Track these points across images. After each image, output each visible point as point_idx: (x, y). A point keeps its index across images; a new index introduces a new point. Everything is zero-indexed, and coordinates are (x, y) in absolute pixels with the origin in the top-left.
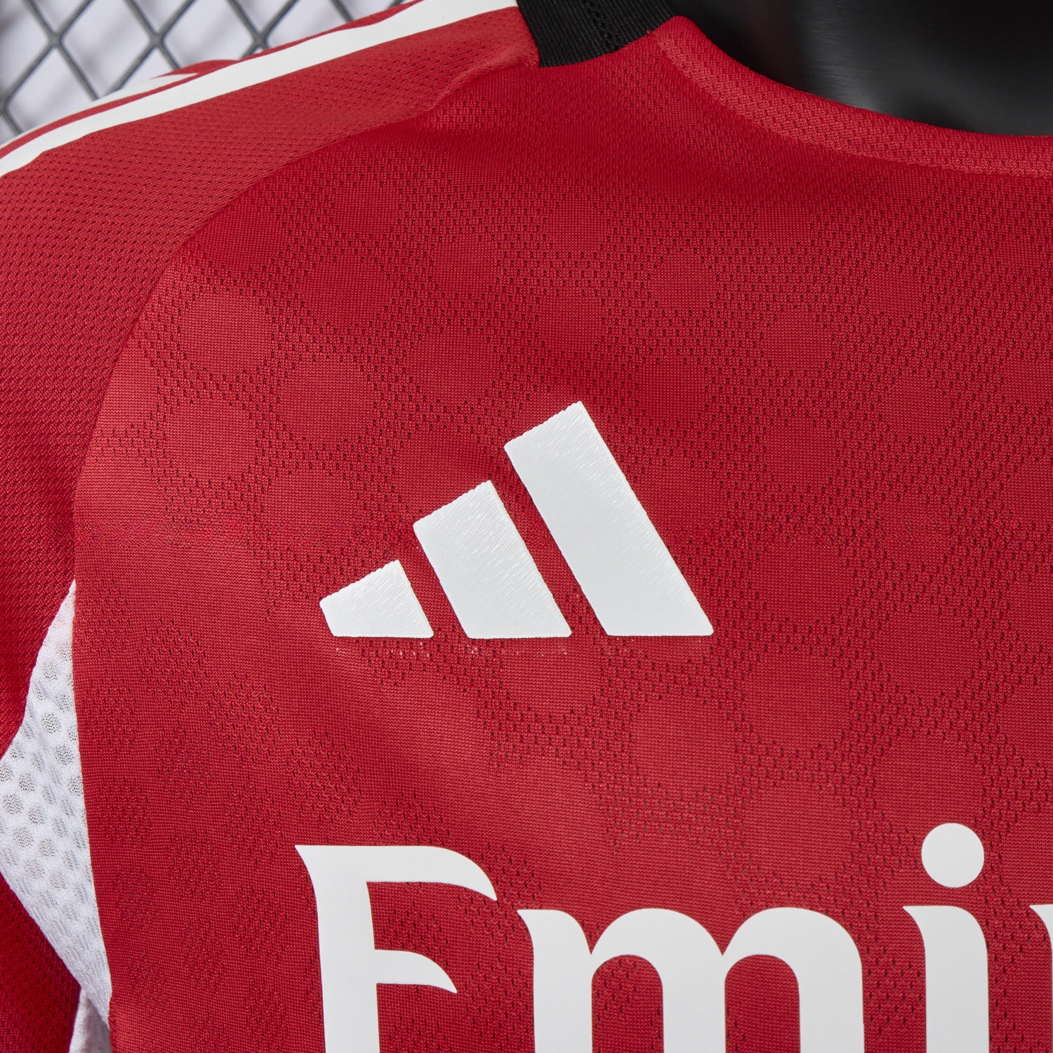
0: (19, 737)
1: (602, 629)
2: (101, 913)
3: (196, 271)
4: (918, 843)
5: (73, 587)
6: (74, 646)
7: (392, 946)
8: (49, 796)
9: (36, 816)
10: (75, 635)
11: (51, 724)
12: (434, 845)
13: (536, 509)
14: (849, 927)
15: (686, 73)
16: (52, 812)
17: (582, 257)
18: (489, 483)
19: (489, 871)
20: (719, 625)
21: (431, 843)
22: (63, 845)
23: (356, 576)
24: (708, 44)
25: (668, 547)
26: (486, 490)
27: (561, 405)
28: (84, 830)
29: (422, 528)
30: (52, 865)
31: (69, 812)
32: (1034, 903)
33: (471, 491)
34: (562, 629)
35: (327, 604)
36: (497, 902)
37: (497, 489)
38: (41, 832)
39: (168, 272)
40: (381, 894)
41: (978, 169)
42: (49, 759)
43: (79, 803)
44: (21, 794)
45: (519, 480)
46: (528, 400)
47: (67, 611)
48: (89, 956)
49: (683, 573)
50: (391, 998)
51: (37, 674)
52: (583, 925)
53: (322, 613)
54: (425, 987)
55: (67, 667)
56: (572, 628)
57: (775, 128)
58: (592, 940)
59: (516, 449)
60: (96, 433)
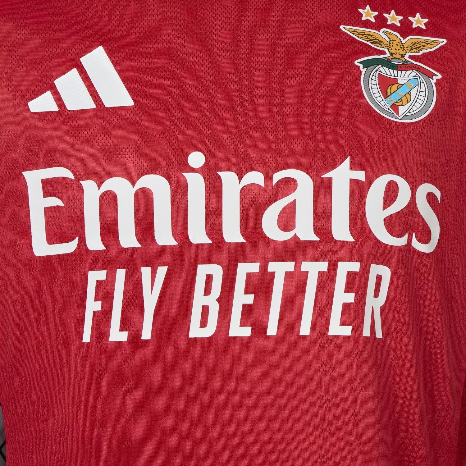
1: (104, 105)
4: (187, 157)
7: (48, 196)
12: (58, 166)
13: (88, 75)
14: (167, 179)
17: (105, 7)
18: (75, 69)
19: (72, 172)
20: (136, 103)
21: (57, 166)
23: (38, 95)
25: (124, 83)
26: (75, 71)
27: (96, 47)
29: (57, 82)
32: (218, 172)
33: (70, 71)
35: (30, 104)
36: (75, 180)
37: (77, 70)
40: (44, 182)
45: (84, 68)
46: (87, 46)
49: (127, 90)
50: (48, 211)
52: (97, 183)
53: (28, 106)
54: (57, 206)
56: (96, 106)
58: (99, 187)
59: (83, 59)
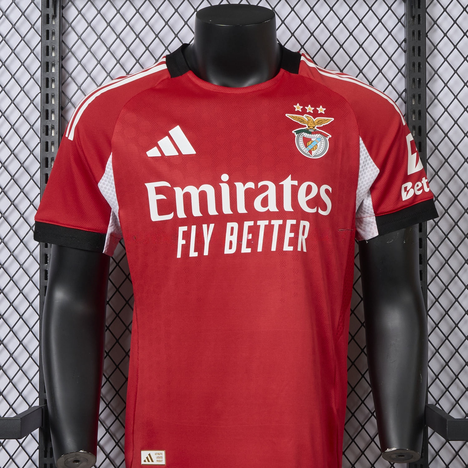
0: (104, 174)
1: (182, 154)
2: (117, 197)
3: (126, 110)
4: (221, 176)
5: (112, 153)
6: (112, 161)
7: (158, 194)
8: (109, 182)
9: (107, 185)
10: (112, 160)
11: (109, 172)
14: (213, 186)
15: (191, 79)
16: (110, 184)
19: (170, 183)
20: (197, 152)
22: (111, 189)
23: (151, 149)
24: (194, 75)
26: (167, 137)
27: (176, 126)
28: (115, 186)
29: (159, 142)
30: (110, 192)
31: (112, 184)
32: (234, 182)
33: (165, 137)
34: (177, 154)
35: (147, 153)
36: (171, 187)
38: (108, 187)
39: (122, 110)
41: (230, 93)
42: (109, 177)
43: (114, 182)
44: (105, 182)
45: (171, 136)
47: (111, 157)
48: (115, 204)
51: (107, 165)
52: (181, 189)
53: (147, 154)
54: (163, 199)
55: (111, 164)
56: (179, 154)
57: (203, 87)
58: (183, 190)
59: (170, 132)
60: (114, 132)
